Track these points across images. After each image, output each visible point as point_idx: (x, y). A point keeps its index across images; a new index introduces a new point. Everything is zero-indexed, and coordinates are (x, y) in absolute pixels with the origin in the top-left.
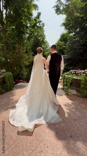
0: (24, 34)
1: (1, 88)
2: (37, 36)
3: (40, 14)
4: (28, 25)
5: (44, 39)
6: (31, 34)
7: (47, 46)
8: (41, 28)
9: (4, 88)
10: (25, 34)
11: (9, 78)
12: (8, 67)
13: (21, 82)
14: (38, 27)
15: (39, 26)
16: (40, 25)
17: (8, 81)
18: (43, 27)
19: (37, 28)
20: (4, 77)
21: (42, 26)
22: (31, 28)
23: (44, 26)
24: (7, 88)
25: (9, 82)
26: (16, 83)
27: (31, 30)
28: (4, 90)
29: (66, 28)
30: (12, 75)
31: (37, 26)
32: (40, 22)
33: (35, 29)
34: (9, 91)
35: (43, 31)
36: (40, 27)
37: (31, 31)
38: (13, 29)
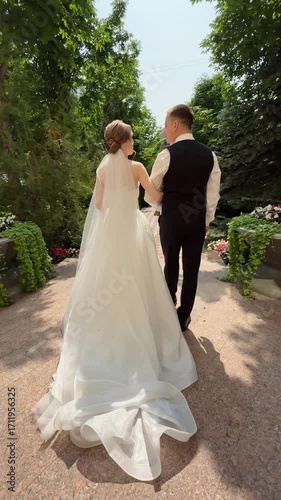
0: (71, 86)
1: (2, 285)
2: (115, 90)
3: (123, 7)
4: (84, 51)
5: (139, 101)
6: (94, 85)
7: (148, 129)
8: (128, 62)
9: (15, 282)
10: (75, 84)
11: (28, 247)
12: (22, 205)
13: (71, 256)
14: (117, 58)
15: (122, 53)
16: (123, 49)
17: (27, 256)
18: (134, 56)
19: (116, 61)
20: (11, 245)
21: (130, 53)
22: (93, 61)
23: (137, 53)
24: (24, 281)
25: (31, 258)
26: (56, 261)
27: (92, 69)
28: (14, 291)
29: (218, 59)
30: (41, 233)
31: (113, 54)
32: (126, 38)
33: (107, 65)
34: (33, 291)
35: (135, 74)
36: (126, 55)
37: (93, 73)
38: (28, 66)
